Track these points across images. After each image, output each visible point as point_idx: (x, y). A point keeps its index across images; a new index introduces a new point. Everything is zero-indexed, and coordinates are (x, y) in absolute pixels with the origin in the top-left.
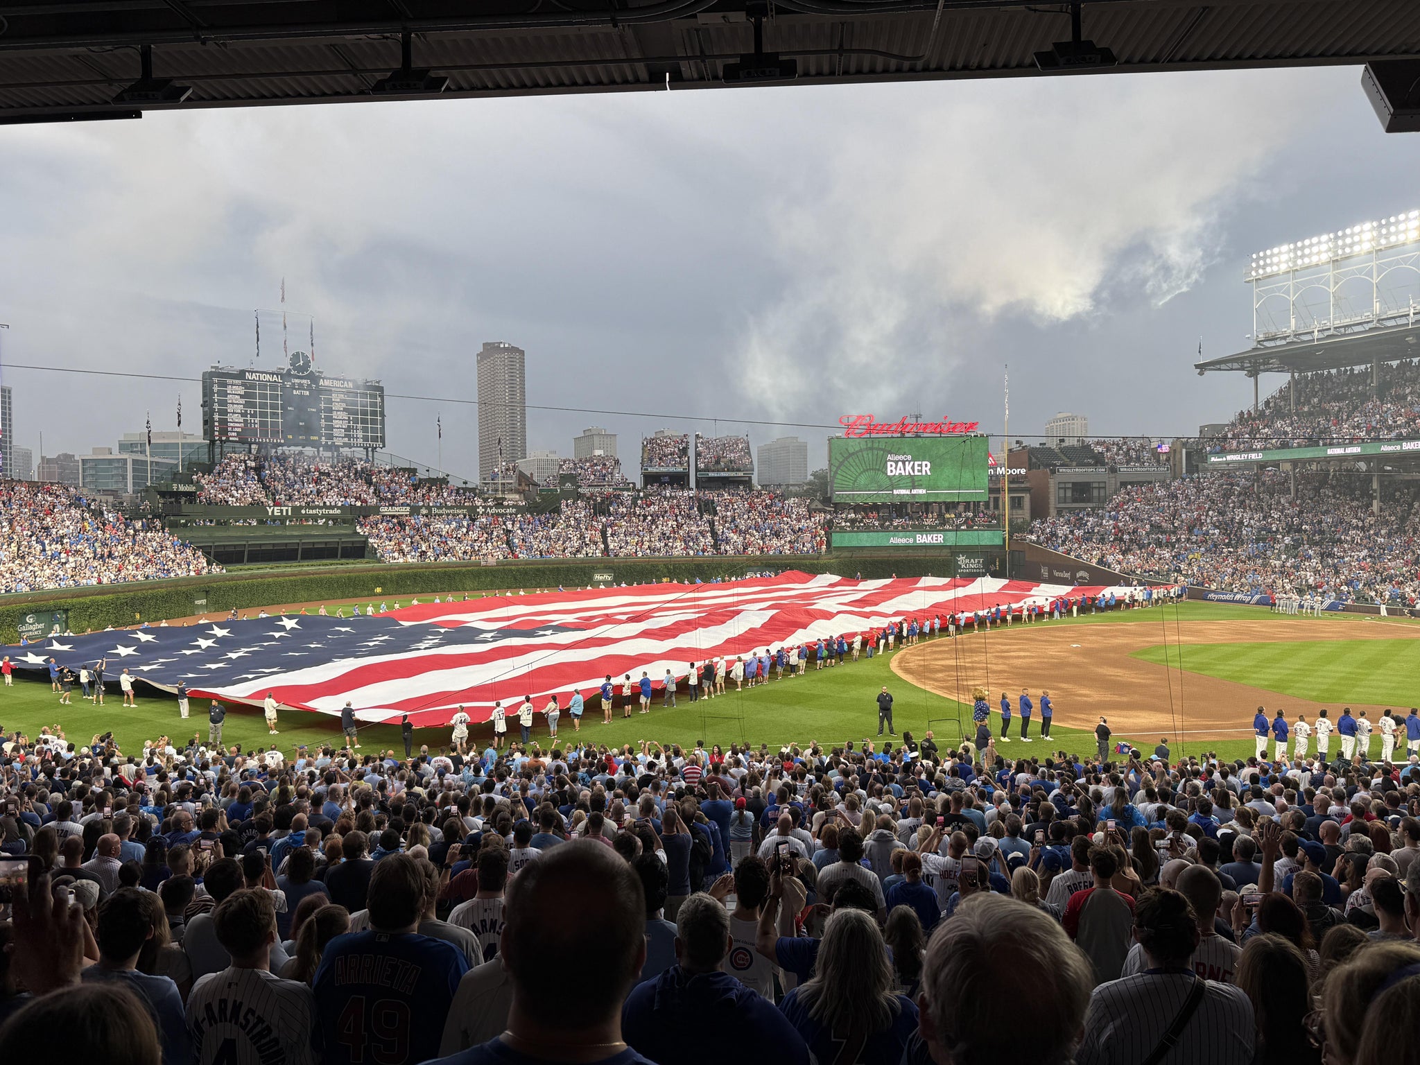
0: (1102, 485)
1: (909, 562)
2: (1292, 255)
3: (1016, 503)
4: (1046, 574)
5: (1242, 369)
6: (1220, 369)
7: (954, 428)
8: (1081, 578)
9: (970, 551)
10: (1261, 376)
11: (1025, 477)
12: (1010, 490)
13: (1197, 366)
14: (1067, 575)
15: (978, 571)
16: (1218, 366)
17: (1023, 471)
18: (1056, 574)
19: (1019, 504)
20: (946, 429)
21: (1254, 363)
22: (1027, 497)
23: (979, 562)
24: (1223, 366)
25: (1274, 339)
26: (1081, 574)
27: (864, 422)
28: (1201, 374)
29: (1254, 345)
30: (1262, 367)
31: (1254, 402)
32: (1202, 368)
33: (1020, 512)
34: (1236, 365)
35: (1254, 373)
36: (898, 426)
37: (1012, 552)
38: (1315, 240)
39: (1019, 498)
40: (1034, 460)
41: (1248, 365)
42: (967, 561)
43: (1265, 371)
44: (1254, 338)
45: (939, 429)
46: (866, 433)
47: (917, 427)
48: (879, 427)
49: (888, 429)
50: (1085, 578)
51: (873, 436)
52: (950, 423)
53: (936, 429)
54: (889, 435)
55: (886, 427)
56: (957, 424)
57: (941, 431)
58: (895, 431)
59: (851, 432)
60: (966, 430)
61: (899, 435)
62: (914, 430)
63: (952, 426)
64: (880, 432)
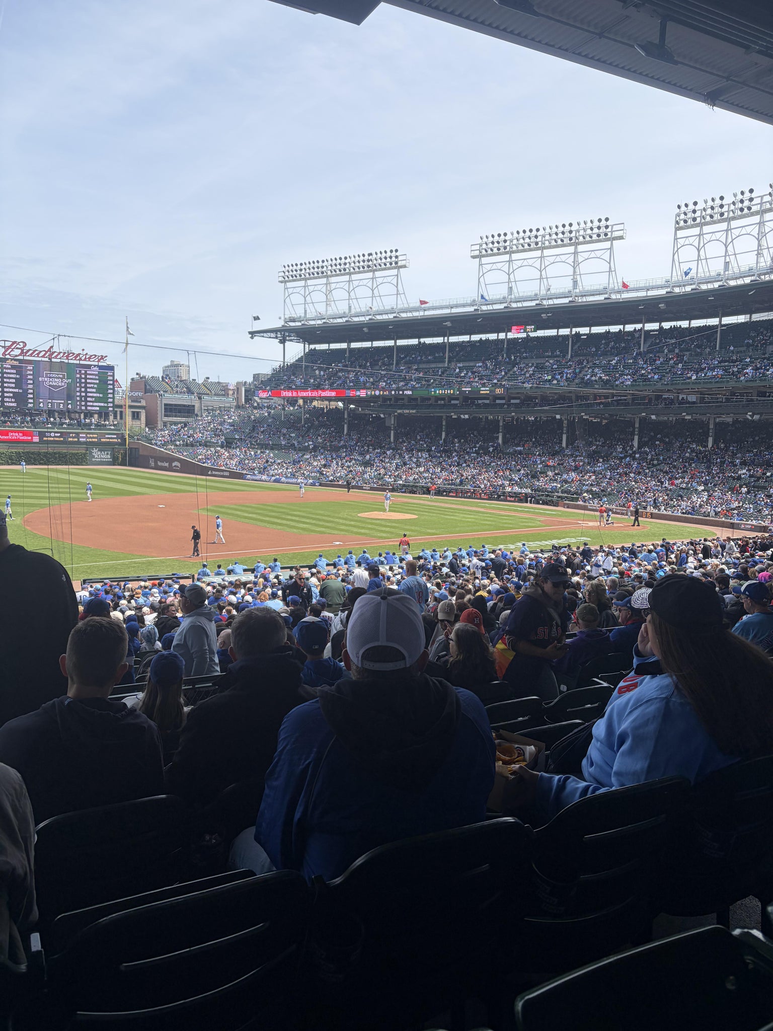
0: (193, 407)
3: (135, 416)
4: (153, 464)
5: (276, 337)
6: (263, 336)
7: (90, 358)
8: (175, 466)
9: (102, 447)
10: (287, 344)
11: (142, 398)
12: (131, 407)
13: (250, 333)
14: (167, 465)
15: (107, 460)
16: (262, 334)
17: (140, 394)
18: (159, 464)
19: (138, 417)
20: (83, 358)
21: (284, 334)
22: (143, 413)
23: (108, 454)
24: (265, 335)
25: (294, 320)
26: (175, 464)
27: (18, 346)
28: (252, 338)
29: (283, 323)
30: (287, 338)
32: (253, 334)
33: (138, 422)
34: (273, 335)
35: (283, 342)
36: (46, 352)
37: (131, 449)
39: (138, 413)
40: (148, 387)
41: (280, 336)
42: (99, 453)
43: (289, 340)
44: (283, 318)
45: (78, 358)
46: (20, 355)
47: (62, 354)
48: (31, 352)
49: (38, 354)
50: (178, 467)
51: (26, 358)
52: (86, 354)
53: (76, 357)
54: (39, 359)
55: (37, 352)
56: (91, 356)
57: (80, 359)
58: (43, 356)
59: (7, 353)
60: (98, 361)
61: (47, 359)
62: (59, 357)
63: (87, 357)
64: (31, 355)
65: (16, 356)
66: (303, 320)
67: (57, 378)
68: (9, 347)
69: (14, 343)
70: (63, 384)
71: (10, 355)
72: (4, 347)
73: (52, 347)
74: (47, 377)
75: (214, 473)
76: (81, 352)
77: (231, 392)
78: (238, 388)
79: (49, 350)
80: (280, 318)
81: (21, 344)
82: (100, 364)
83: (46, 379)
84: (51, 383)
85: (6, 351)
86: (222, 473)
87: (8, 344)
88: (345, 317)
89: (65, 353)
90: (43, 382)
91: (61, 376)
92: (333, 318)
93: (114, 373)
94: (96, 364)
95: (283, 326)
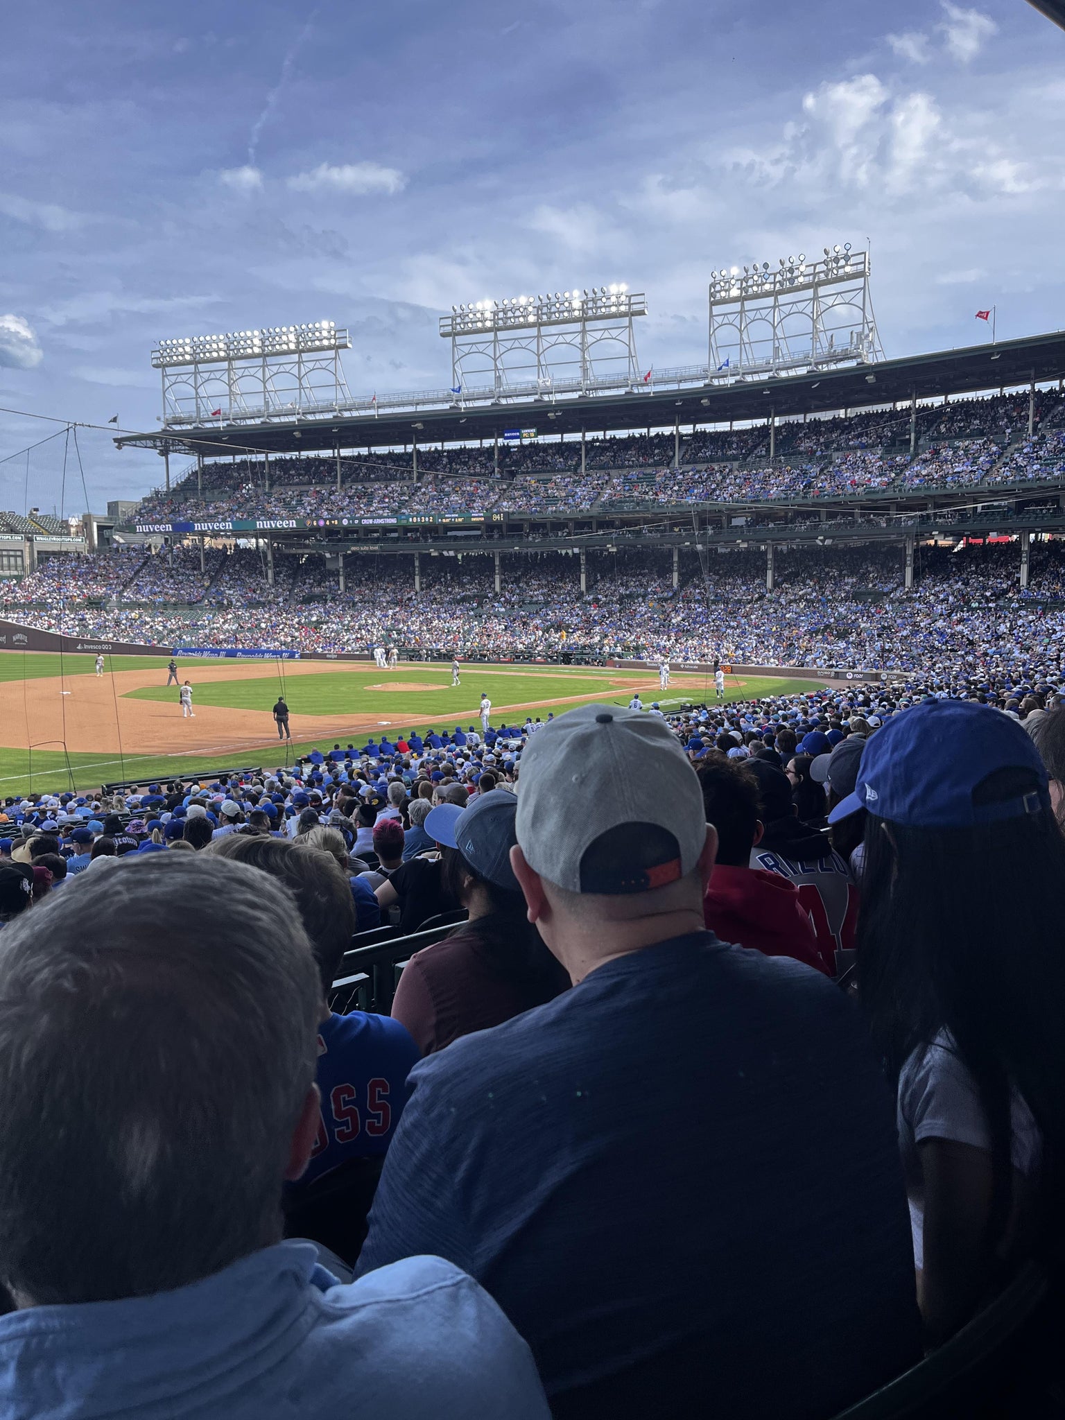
0: (19, 553)
5: (155, 447)
6: (135, 446)
8: (18, 641)
10: (172, 456)
13: (116, 440)
14: (2, 639)
16: (134, 442)
21: (165, 443)
24: (138, 443)
25: (180, 423)
26: (19, 636)
28: (119, 448)
29: (163, 426)
30: (171, 448)
31: (166, 480)
32: (120, 442)
34: (150, 443)
35: (165, 453)
41: (158, 444)
43: (173, 451)
44: (162, 419)
50: (23, 641)
66: (194, 422)
75: (86, 647)
77: (73, 530)
78: (86, 524)
80: (159, 419)
86: (100, 647)
88: (259, 417)
92: (240, 419)
95: (164, 431)
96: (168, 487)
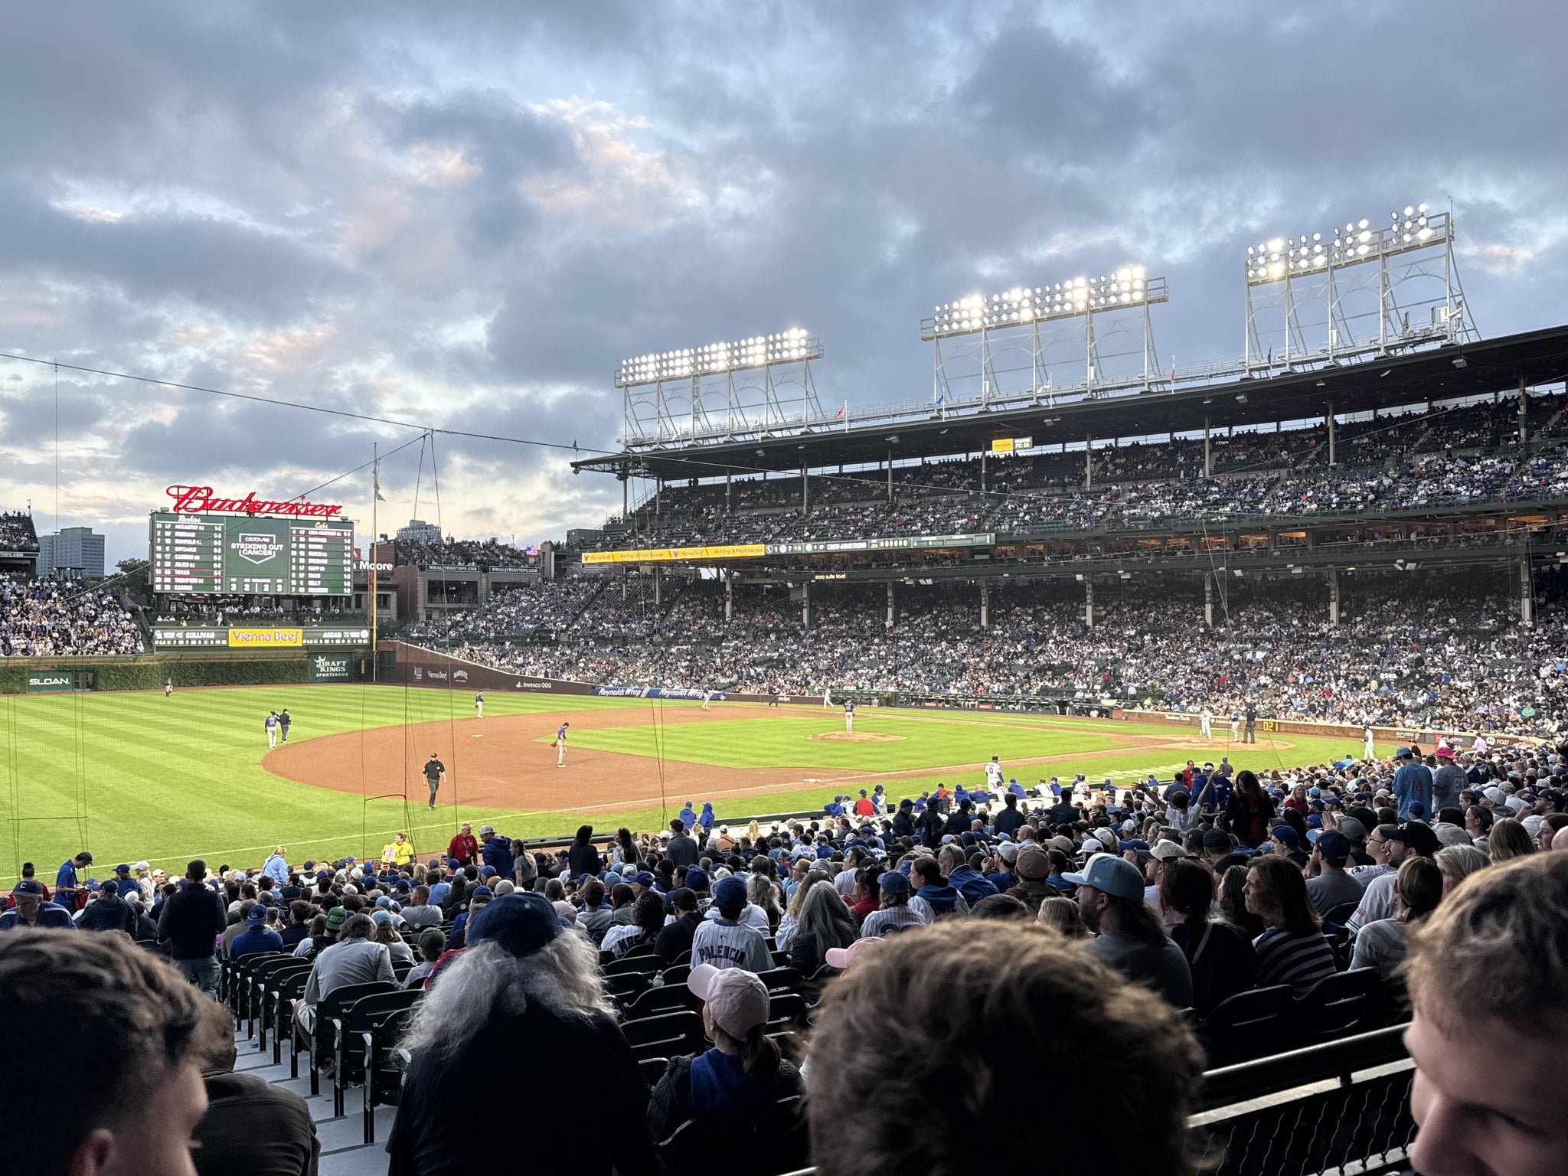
0: (475, 584)
1: (257, 664)
2: (658, 366)
3: (383, 602)
4: (420, 678)
5: (613, 471)
6: (593, 470)
7: (313, 510)
8: (459, 678)
9: (331, 652)
10: (630, 480)
11: (392, 573)
12: (379, 587)
13: (573, 465)
14: (443, 676)
15: (341, 675)
16: (592, 467)
17: (390, 567)
18: (431, 675)
19: (386, 603)
20: (303, 511)
21: (624, 466)
22: (393, 597)
23: (341, 665)
24: (596, 467)
25: (640, 444)
26: (460, 674)
27: (200, 495)
28: (576, 472)
29: (623, 449)
30: (630, 471)
31: (623, 505)
32: (577, 466)
33: (386, 611)
34: (608, 467)
35: (623, 477)
36: (244, 503)
37: (381, 653)
38: (678, 353)
39: (386, 597)
40: (401, 555)
41: (617, 467)
42: (328, 663)
43: (632, 475)
44: (623, 441)
45: (294, 511)
46: (202, 508)
47: (268, 506)
48: (219, 503)
49: (231, 507)
50: (463, 678)
51: (211, 513)
52: (308, 504)
53: (291, 510)
54: (232, 514)
55: (228, 503)
56: (316, 506)
57: (298, 513)
58: (239, 510)
59: (181, 506)
60: (328, 515)
61: (244, 514)
62: (264, 509)
63: (310, 508)
64: (219, 508)
65: (196, 510)
66: (655, 443)
67: (259, 543)
68: (186, 497)
69: (193, 489)
70: (270, 553)
71: (186, 509)
72: (177, 497)
73: (252, 494)
74: (244, 542)
75: (525, 685)
76: (299, 501)
77: (531, 561)
78: (545, 553)
79: (249, 499)
80: (619, 441)
81: (205, 491)
82: (330, 519)
83: (242, 546)
84: (250, 552)
85: (179, 503)
86: (539, 685)
87: (183, 492)
88: (722, 436)
89: (272, 504)
90: (237, 550)
91: (267, 540)
92: (704, 438)
93: (352, 533)
94: (324, 518)
95: (623, 453)
96: (625, 513)
